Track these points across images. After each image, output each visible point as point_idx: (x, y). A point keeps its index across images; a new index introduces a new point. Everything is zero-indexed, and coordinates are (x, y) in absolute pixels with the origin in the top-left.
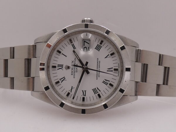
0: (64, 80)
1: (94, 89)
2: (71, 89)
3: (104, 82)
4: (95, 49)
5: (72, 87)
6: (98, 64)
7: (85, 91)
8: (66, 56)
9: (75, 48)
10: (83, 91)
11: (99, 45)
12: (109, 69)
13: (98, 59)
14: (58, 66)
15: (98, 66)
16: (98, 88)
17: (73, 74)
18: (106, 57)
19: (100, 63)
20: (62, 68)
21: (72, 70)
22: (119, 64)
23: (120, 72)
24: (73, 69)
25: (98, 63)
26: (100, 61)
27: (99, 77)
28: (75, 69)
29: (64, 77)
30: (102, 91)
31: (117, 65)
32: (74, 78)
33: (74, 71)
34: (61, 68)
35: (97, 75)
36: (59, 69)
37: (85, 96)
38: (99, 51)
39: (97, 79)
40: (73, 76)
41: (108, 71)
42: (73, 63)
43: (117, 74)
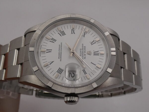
0: (92, 42)
1: (64, 35)
2: (85, 35)
3: (55, 40)
4: (63, 70)
5: (84, 37)
6: (60, 56)
7: (72, 33)
8: (91, 63)
9: (83, 70)
10: (74, 33)
11: (59, 73)
12: (50, 52)
13: (61, 61)
14: (98, 54)
15: (60, 54)
17: (84, 48)
18: (53, 62)
19: (59, 57)
20: (94, 53)
21: (85, 50)
22: (40, 56)
23: (40, 49)
24: (84, 52)
25: (60, 57)
26: (59, 58)
27: (59, 45)
28: (82, 52)
29: (92, 45)
30: (57, 33)
31: (42, 55)
32: (83, 44)
33: (83, 50)
34: (96, 52)
35: (61, 46)
36: (97, 52)
37: (72, 30)
38: (60, 68)
39: (61, 43)
40: (84, 46)
41: (51, 50)
42: (85, 57)
43: (42, 47)
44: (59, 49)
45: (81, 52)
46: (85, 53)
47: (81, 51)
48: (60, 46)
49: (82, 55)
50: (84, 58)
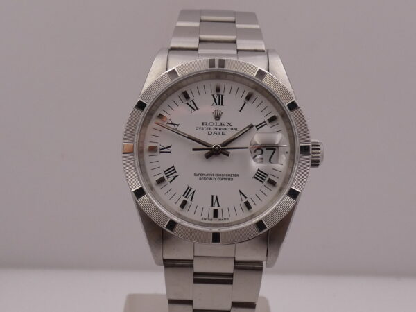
0: (192, 107)
1: (174, 169)
2: (174, 123)
3: (189, 189)
4: (259, 170)
5: (178, 125)
6: (225, 177)
7: (170, 152)
8: (240, 111)
9: (258, 129)
10: (170, 147)
11: (266, 178)
12: (217, 199)
13: (238, 175)
14: (219, 95)
15: (222, 177)
16: (176, 177)
17: (205, 126)
18: (241, 192)
19: (229, 179)
20: (216, 104)
21: (211, 124)
22: (228, 219)
23: (210, 222)
24: (214, 126)
25: (229, 177)
26: (232, 179)
27: (201, 179)
28: (215, 130)
29: (197, 109)
30: (170, 186)
31: (226, 216)
32: (197, 129)
33: (210, 128)
34: (215, 101)
35: (204, 175)
36: (214, 97)
37: (161, 152)
38: (254, 177)
39: (195, 175)
40: (200, 126)
41: (213, 196)
42: (227, 124)
43: (206, 217)
44: (210, 179)
45: (215, 133)
46: (219, 123)
47: (213, 132)
48: (203, 177)
49: (224, 131)
50: (229, 126)
